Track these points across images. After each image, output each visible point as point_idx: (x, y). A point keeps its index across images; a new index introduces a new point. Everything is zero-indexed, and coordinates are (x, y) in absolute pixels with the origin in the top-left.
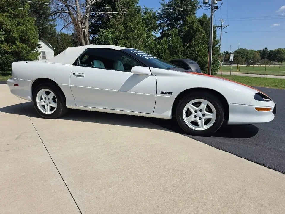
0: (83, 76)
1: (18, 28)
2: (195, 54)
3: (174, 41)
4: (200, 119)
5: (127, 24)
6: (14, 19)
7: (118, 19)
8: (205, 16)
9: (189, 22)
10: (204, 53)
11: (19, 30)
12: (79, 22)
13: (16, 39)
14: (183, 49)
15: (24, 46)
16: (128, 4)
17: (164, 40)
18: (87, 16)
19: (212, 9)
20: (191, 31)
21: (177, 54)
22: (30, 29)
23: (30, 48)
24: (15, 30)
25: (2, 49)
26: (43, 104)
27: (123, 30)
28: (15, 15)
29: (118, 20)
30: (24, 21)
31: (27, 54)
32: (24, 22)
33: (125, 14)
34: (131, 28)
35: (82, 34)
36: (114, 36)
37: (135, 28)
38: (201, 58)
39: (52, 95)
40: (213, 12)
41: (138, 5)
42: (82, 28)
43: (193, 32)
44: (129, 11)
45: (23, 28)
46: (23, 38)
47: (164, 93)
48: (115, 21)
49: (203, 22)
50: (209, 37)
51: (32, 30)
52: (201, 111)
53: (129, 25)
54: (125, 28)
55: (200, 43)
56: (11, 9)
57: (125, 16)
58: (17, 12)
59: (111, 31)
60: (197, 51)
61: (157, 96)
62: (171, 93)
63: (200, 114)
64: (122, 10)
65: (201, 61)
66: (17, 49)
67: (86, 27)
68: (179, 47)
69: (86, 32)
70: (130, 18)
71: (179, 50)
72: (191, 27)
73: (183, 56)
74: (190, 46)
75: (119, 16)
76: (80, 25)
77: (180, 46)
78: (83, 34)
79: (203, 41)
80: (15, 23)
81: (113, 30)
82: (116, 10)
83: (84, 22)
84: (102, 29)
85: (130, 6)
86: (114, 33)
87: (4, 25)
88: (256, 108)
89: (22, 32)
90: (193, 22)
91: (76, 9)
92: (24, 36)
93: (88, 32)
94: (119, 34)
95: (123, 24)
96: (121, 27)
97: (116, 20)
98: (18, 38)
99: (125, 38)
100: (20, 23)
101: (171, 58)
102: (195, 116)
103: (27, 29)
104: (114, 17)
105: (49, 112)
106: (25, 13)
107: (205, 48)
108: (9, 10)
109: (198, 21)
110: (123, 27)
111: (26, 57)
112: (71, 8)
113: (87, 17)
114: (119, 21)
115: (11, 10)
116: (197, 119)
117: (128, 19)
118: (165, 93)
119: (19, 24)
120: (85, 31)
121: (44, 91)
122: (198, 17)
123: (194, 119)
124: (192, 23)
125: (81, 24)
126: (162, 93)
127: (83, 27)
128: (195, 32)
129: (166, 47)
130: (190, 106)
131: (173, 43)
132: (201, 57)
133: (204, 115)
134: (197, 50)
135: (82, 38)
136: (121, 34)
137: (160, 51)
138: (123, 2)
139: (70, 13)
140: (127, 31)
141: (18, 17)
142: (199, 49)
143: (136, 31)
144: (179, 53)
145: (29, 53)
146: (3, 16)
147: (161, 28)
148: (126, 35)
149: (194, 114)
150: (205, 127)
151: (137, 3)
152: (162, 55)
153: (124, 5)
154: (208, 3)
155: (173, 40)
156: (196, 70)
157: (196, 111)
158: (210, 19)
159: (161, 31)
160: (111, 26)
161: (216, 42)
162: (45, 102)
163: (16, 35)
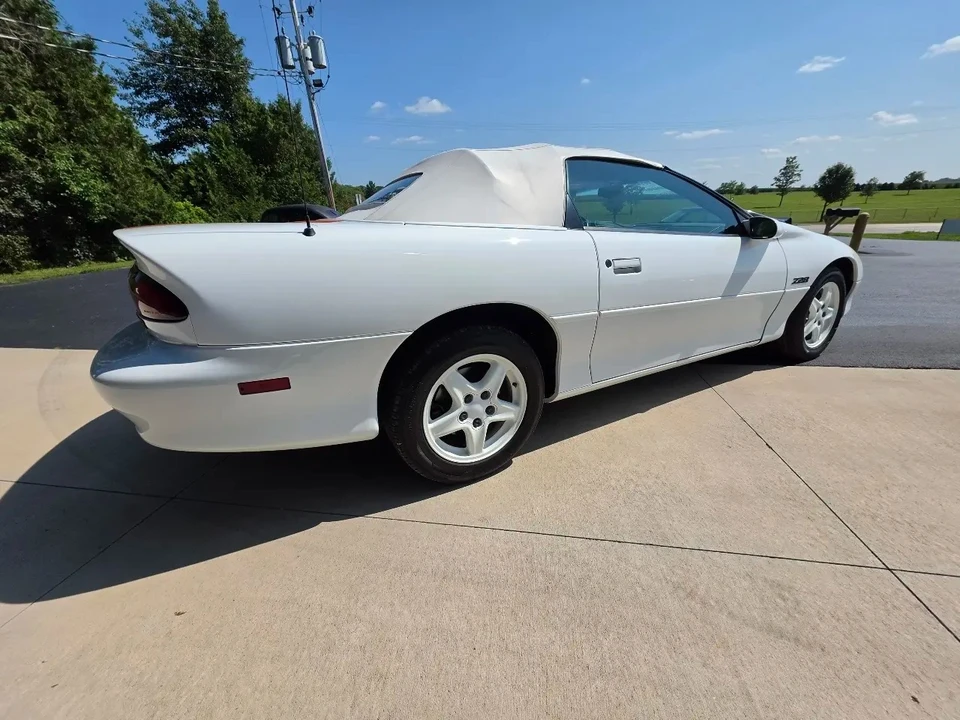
0: (637, 269)
3: (228, 158)
4: (819, 323)
26: (460, 424)
40: (313, 94)
43: (270, 138)
54: (54, 103)
60: (293, 185)
61: (787, 292)
62: (807, 279)
63: (821, 314)
68: (250, 175)
71: (250, 182)
72: (261, 126)
74: (273, 174)
77: (250, 171)
102: (815, 321)
105: (485, 451)
109: (273, 112)
118: (799, 282)
126: (795, 281)
128: (275, 138)
131: (228, 163)
134: (292, 182)
147: (158, 118)
152: (206, 196)
154: (294, 67)
157: (818, 310)
159: (163, 126)
162: (464, 416)
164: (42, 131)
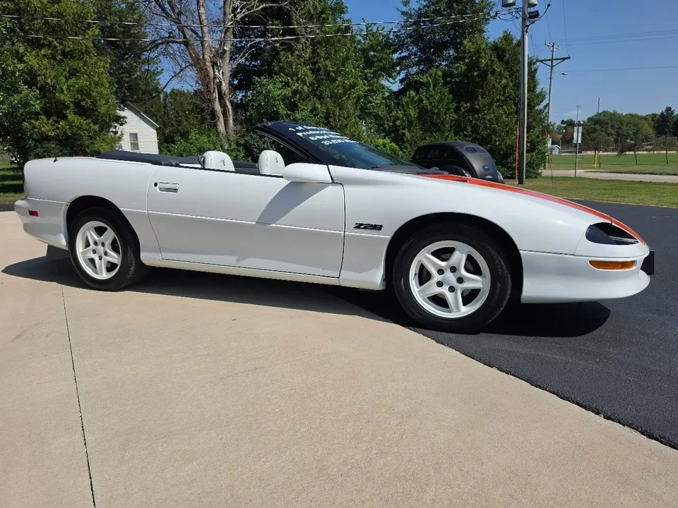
0: (176, 190)
1: (70, 82)
2: (486, 127)
3: (431, 99)
4: (452, 289)
5: (317, 62)
6: (63, 61)
7: (297, 53)
8: (507, 38)
9: (469, 53)
10: (507, 125)
11: (74, 87)
12: (207, 63)
13: (67, 108)
14: (456, 117)
15: (83, 122)
16: (320, 16)
17: (409, 97)
18: (225, 48)
19: (524, 20)
20: (475, 73)
21: (439, 130)
22: (97, 84)
23: (96, 127)
24: (65, 87)
25: (36, 130)
26: (91, 255)
27: (310, 78)
28: (64, 54)
29: (297, 55)
30: (85, 65)
31: (91, 139)
32: (85, 68)
33: (312, 39)
34: (327, 73)
35: (214, 91)
36: (288, 92)
37: (338, 72)
38: (498, 136)
39: (110, 235)
40: (528, 26)
41: (346, 17)
42: (215, 78)
43: (478, 76)
44: (322, 32)
45: (83, 82)
46: (83, 104)
47: (363, 227)
48: (291, 59)
49: (504, 50)
50: (518, 86)
51: (102, 85)
52: (453, 269)
53: (323, 66)
54: (313, 73)
55: (498, 100)
56: (56, 40)
57: (314, 43)
58: (69, 47)
59: (281, 82)
60: (489, 121)
61: (347, 235)
62: (380, 227)
63: (450, 277)
64: (308, 30)
65: (499, 145)
66: (70, 128)
67: (223, 73)
68: (445, 113)
69: (225, 86)
70: (326, 50)
71: (445, 119)
72: (473, 65)
73: (456, 134)
74: (472, 111)
75: (300, 46)
76: (210, 69)
77: (448, 109)
78: (216, 90)
79: (503, 96)
80: (64, 70)
81: (285, 79)
82: (293, 32)
83: (219, 62)
84: (260, 78)
85: (326, 20)
86: (287, 84)
87: (39, 75)
88: (592, 263)
89: (80, 91)
90: (478, 51)
91: (200, 34)
92: (84, 100)
93: (227, 86)
94: (299, 88)
95: (308, 64)
96: (305, 71)
97: (292, 55)
98: (72, 105)
99: (315, 95)
100: (76, 69)
101: (425, 139)
102: (440, 284)
103: (90, 84)
104: (289, 48)
105: (105, 276)
106: (87, 47)
107: (510, 114)
108: (50, 43)
109: (492, 50)
110: (311, 69)
111: (87, 147)
112: (189, 33)
113: (225, 51)
114: (299, 56)
115: (55, 42)
116: (444, 290)
117: (321, 51)
118: (365, 228)
119: (73, 73)
120: (221, 84)
121: (92, 226)
122: (491, 40)
123: (436, 290)
124: (475, 54)
125: (213, 67)
126: (358, 226)
127: (217, 73)
128: (484, 74)
129: (413, 112)
130: (425, 257)
131: (430, 104)
132: (500, 136)
133: (460, 280)
134: (488, 118)
135: (215, 99)
136: (306, 88)
137: (398, 123)
138: (310, 13)
139: (187, 44)
140: (318, 80)
141: (72, 57)
142: (495, 117)
143: (339, 79)
144: (444, 126)
145: (95, 139)
146: (38, 55)
147: (401, 69)
148: (317, 88)
149: (436, 277)
150: (465, 311)
151: (342, 12)
152: (404, 134)
153: (311, 18)
154: (513, 4)
155: (431, 96)
156: (483, 167)
157: (441, 272)
158: (521, 44)
159: (402, 76)
160: (282, 69)
161: (536, 98)
162: (94, 252)
163: (66, 97)
164: (300, 93)
